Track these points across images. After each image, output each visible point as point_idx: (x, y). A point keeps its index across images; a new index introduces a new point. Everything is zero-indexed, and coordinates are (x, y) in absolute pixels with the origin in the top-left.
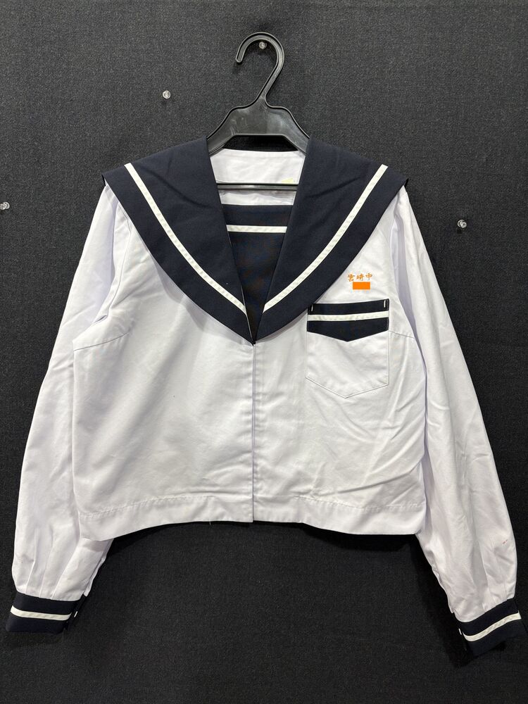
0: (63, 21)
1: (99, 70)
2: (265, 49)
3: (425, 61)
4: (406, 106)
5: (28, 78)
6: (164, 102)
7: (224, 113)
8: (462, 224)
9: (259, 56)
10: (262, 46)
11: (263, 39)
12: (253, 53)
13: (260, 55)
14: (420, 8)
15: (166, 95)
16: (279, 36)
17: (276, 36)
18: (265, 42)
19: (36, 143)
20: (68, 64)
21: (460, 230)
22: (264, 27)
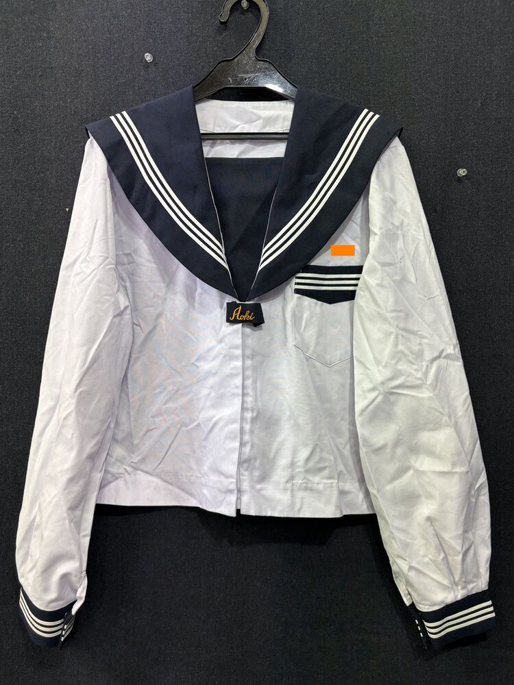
1: (80, 37)
2: (247, 9)
6: (147, 65)
8: (462, 172)
10: (245, 4)
13: (243, 14)
15: (148, 57)
19: (15, 112)
21: (460, 179)
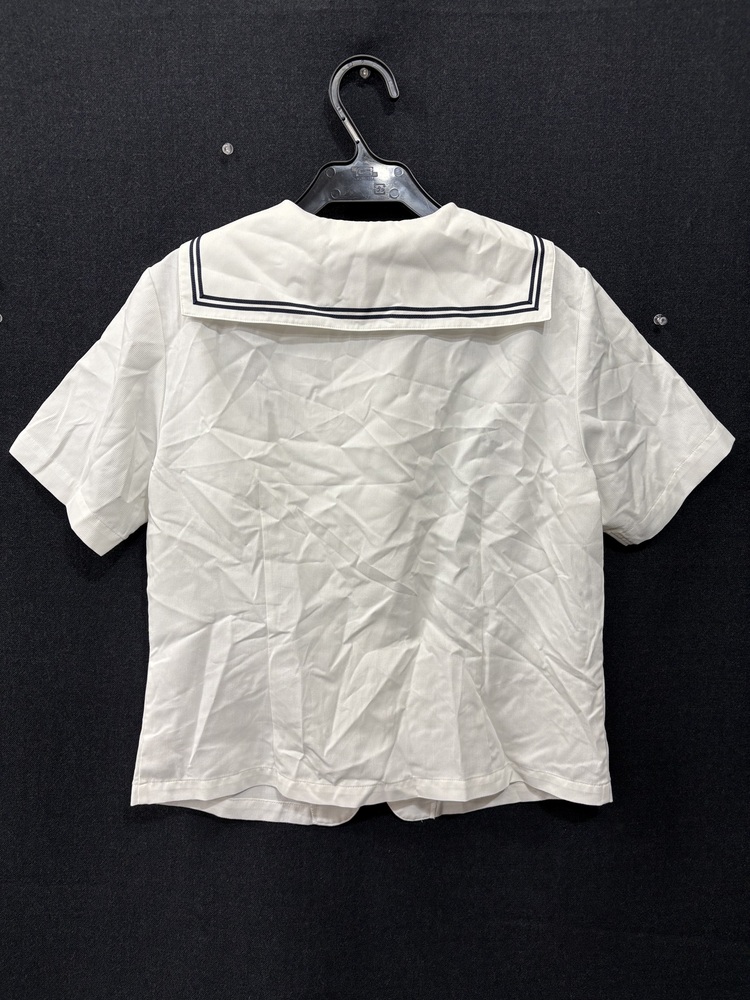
0: (74, 46)
1: (128, 116)
2: (368, 78)
3: (599, 87)
4: (574, 152)
5: (24, 130)
6: (225, 159)
7: (313, 172)
8: (660, 320)
9: (361, 89)
10: (365, 73)
11: (367, 64)
12: (351, 84)
13: (363, 86)
14: (589, 12)
15: (227, 149)
16: (387, 59)
17: (384, 60)
18: (369, 68)
20: (81, 108)
21: (658, 328)
22: (366, 48)
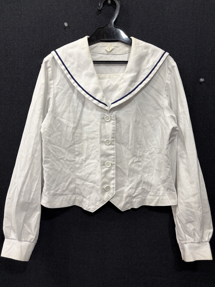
1: (35, 14)
3: (182, 8)
4: (174, 27)
6: (65, 28)
9: (108, 7)
10: (109, 2)
12: (105, 6)
15: (66, 24)
19: (6, 47)
20: (21, 12)
21: (201, 83)
